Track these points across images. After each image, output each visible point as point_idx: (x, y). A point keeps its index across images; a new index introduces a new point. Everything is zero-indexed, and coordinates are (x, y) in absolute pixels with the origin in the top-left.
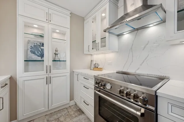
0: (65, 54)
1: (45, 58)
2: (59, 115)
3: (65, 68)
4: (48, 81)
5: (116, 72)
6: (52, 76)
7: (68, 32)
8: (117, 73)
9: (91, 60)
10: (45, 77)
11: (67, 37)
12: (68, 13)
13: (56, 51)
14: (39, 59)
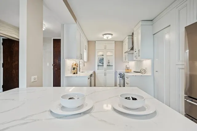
0: (113, 63)
1: (104, 65)
3: (112, 69)
4: (105, 74)
6: (107, 72)
7: (114, 51)
9: (126, 65)
10: (104, 72)
11: (113, 54)
12: (114, 42)
13: (109, 61)
14: (102, 65)
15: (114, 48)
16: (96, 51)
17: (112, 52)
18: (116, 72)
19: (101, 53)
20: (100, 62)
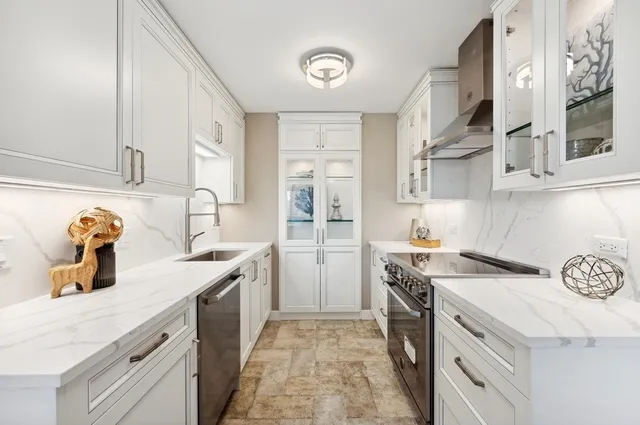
0: (353, 208)
1: (316, 216)
2: (337, 326)
3: (351, 236)
4: (321, 258)
5: (459, 252)
6: (326, 249)
7: (357, 158)
8: (461, 255)
9: (413, 220)
10: (315, 249)
12: (357, 118)
13: (336, 200)
14: (307, 216)
15: (358, 146)
16: (282, 158)
17: (350, 161)
18: (367, 249)
19: (303, 168)
20: (298, 206)
